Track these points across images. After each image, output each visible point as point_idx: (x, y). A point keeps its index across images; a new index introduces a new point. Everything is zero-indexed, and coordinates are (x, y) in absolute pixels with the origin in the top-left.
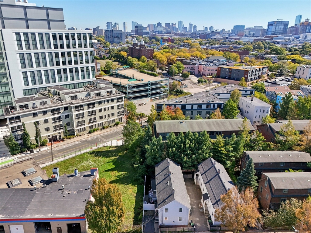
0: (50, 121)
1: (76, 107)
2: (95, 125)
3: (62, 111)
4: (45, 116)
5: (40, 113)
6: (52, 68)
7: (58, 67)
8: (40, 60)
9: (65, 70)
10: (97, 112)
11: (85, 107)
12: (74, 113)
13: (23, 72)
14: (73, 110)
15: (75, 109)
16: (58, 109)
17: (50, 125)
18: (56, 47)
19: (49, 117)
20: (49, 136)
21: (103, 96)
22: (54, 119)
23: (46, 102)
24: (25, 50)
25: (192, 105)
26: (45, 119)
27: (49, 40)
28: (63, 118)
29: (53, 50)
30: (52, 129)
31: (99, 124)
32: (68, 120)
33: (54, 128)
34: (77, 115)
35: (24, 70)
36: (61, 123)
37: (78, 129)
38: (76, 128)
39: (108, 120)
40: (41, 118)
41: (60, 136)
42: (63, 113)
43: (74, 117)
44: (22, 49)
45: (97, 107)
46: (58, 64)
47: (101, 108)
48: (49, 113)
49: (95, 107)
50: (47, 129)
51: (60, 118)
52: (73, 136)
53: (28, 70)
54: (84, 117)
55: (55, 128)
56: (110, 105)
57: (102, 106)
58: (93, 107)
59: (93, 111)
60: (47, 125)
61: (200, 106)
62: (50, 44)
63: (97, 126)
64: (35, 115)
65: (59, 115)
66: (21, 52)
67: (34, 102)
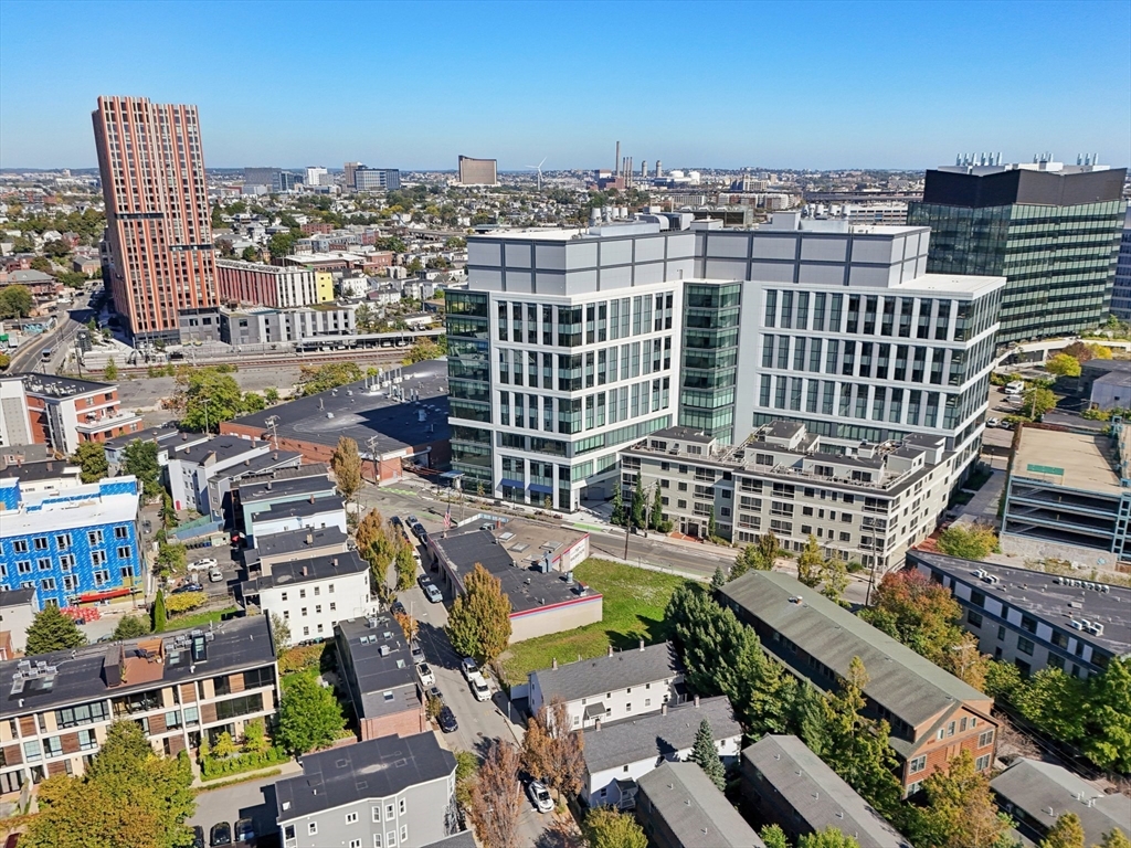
0: (691, 490)
1: (746, 481)
2: (787, 542)
3: (718, 478)
4: (683, 475)
5: (675, 465)
6: (831, 377)
7: (847, 379)
8: (807, 353)
9: (863, 390)
10: (798, 512)
11: (767, 490)
12: (738, 493)
13: (763, 375)
14: (738, 484)
15: (741, 483)
16: (712, 473)
17: (689, 496)
18: (852, 327)
19: (690, 479)
20: (683, 519)
21: (836, 480)
22: (698, 488)
23: (699, 448)
24: (778, 329)
25: (1006, 606)
26: (681, 481)
27: (840, 311)
28: (717, 495)
29: (843, 334)
30: (690, 506)
31: (796, 543)
32: (725, 503)
33: (696, 508)
34: (744, 499)
35: (767, 371)
36: (711, 503)
37: (741, 533)
38: (736, 528)
39: (828, 546)
40: (674, 477)
41: (704, 529)
42: (718, 483)
43: (737, 502)
44: (773, 325)
45: (799, 501)
46: (848, 369)
47: (809, 505)
48: (692, 473)
49: (792, 496)
50: (682, 504)
51: (710, 490)
52: (726, 542)
53: (775, 371)
54: (760, 510)
55: (698, 509)
56: (841, 507)
57: (815, 503)
58: (786, 495)
59: (785, 505)
60: (682, 496)
61: (1030, 621)
62: (839, 320)
63: (791, 545)
64: (665, 466)
65: (710, 485)
66: (770, 330)
67: (677, 441)
